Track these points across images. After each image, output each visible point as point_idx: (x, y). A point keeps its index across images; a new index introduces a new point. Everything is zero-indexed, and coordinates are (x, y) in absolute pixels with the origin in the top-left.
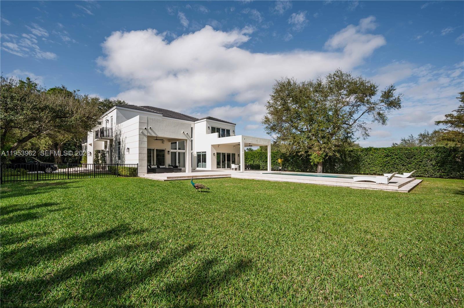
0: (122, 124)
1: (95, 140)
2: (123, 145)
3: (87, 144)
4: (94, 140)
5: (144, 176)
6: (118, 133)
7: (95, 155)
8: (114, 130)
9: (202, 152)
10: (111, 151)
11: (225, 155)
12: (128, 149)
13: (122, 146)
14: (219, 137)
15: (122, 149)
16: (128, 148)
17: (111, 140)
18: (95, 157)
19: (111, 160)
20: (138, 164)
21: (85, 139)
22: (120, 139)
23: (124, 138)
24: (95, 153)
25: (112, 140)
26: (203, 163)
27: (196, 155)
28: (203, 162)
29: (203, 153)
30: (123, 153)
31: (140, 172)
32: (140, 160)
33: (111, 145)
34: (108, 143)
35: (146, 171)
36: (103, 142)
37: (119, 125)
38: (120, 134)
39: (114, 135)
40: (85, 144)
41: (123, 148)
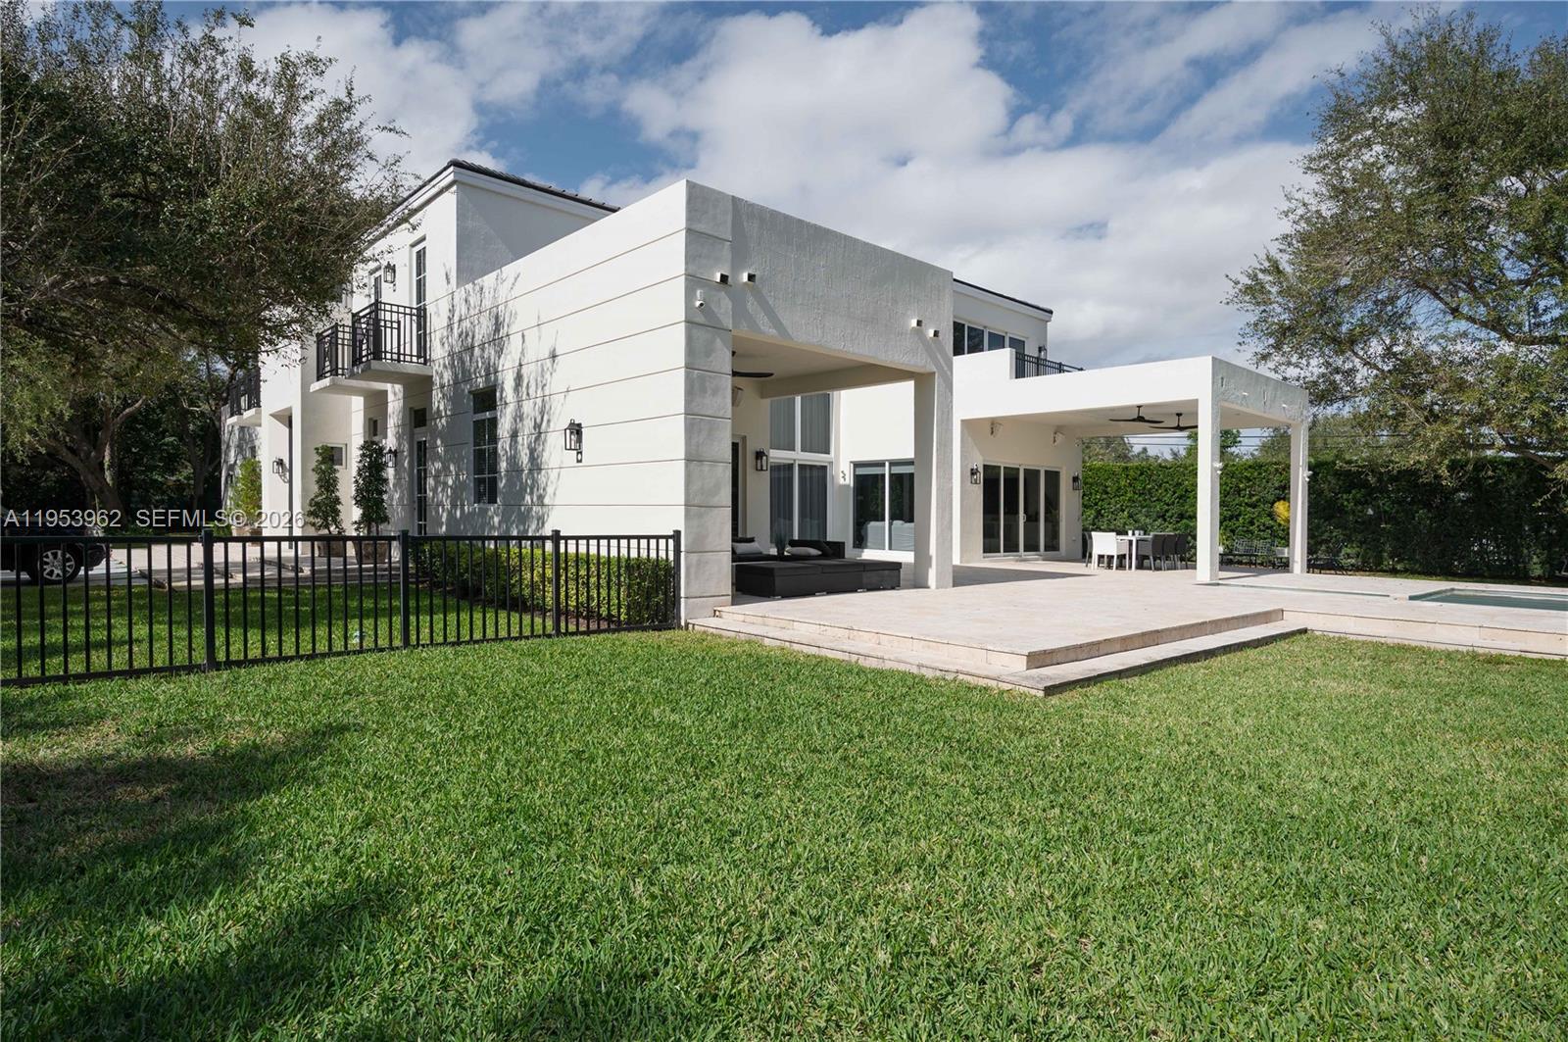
0: (509, 270)
1: (316, 386)
2: (527, 407)
3: (259, 413)
4: (305, 386)
5: (713, 622)
6: (483, 330)
7: (315, 477)
8: (437, 322)
9: (893, 463)
10: (421, 453)
11: (1017, 480)
12: (576, 430)
13: (519, 417)
14: (1020, 373)
15: (514, 435)
16: (572, 424)
17: (418, 387)
18: (315, 488)
19: (421, 506)
20: (677, 535)
21: (247, 388)
22: (491, 370)
23: (530, 356)
24: (314, 464)
25: (427, 381)
26: (897, 523)
27: (849, 481)
28: (893, 518)
29: (897, 470)
30: (524, 458)
31: (695, 590)
32: (695, 506)
33: (418, 416)
34: (395, 403)
35: (726, 586)
36: (357, 403)
37: (488, 280)
38: (497, 340)
39: (438, 352)
40: (247, 414)
41: (527, 427)
